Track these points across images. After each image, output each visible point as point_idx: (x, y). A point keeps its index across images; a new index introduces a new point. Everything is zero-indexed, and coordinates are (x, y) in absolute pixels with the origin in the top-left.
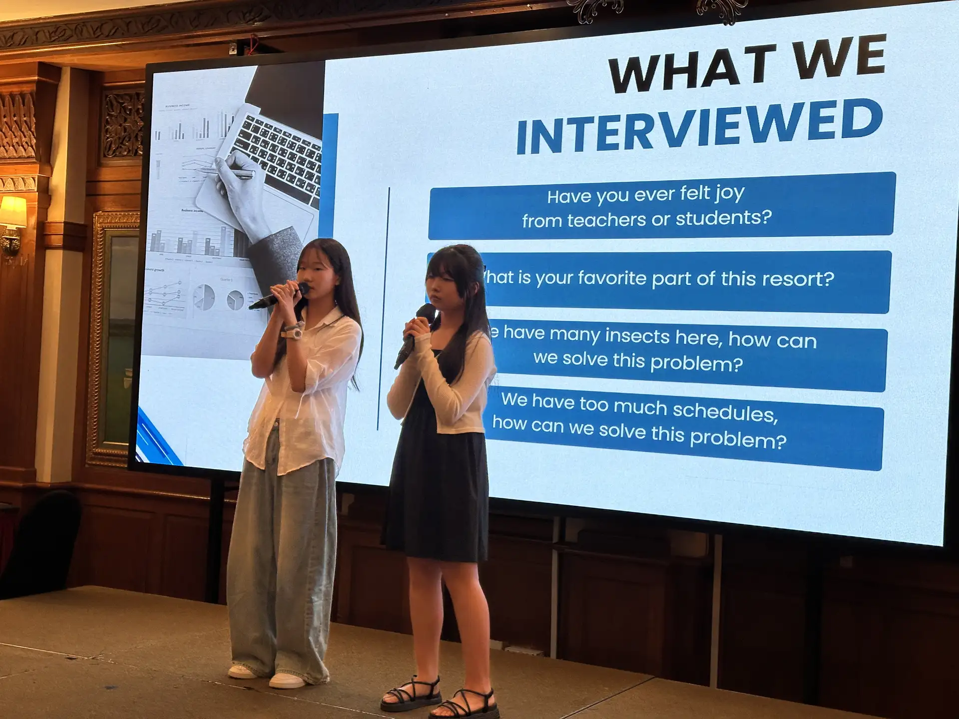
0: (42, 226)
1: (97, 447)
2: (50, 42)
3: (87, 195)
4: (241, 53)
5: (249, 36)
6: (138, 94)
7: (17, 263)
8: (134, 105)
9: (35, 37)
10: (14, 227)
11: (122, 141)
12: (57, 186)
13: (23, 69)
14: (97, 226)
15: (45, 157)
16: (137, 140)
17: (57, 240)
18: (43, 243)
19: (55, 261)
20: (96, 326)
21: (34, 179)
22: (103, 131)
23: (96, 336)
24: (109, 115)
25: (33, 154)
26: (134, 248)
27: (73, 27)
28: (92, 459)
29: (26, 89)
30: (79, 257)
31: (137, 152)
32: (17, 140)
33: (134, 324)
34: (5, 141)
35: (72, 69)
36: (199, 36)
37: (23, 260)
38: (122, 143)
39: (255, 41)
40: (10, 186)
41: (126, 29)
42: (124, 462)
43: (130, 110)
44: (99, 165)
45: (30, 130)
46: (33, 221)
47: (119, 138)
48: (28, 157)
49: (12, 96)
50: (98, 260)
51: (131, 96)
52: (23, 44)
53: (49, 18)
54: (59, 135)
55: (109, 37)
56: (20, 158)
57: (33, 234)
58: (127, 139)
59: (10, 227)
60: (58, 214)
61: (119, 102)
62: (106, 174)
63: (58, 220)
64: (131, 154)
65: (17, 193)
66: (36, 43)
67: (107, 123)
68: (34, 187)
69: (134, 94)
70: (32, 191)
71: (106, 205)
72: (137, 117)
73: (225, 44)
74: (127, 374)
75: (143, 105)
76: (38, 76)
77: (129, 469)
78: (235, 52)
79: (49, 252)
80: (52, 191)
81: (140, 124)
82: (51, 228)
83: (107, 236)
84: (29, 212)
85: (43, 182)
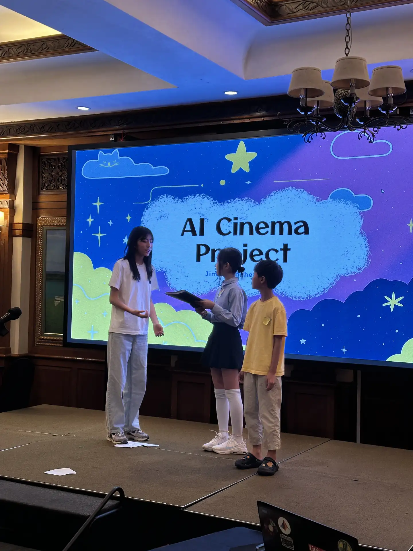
0: (11, 225)
1: (41, 336)
2: (17, 134)
3: (33, 209)
4: (116, 140)
5: (120, 132)
6: (59, 159)
8: (57, 165)
9: (9, 131)
11: (50, 182)
12: (18, 205)
14: (39, 224)
15: (12, 190)
16: (58, 181)
17: (18, 232)
18: (12, 234)
19: (18, 243)
20: (39, 275)
21: (7, 201)
22: (41, 177)
24: (43, 169)
25: (6, 189)
27: (30, 127)
28: (38, 342)
29: (2, 156)
30: (29, 240)
31: (58, 187)
33: (64, 274)
35: (25, 146)
36: (95, 132)
37: (2, 242)
39: (123, 134)
41: (56, 127)
42: (60, 343)
43: (55, 166)
44: (39, 194)
45: (4, 177)
46: (7, 222)
47: (49, 180)
48: (4, 191)
50: (40, 242)
51: (55, 159)
52: (2, 135)
53: (16, 122)
54: (19, 180)
55: (47, 132)
58: (53, 181)
60: (19, 219)
61: (48, 163)
62: (43, 198)
63: (19, 222)
64: (56, 188)
66: (9, 134)
67: (43, 173)
68: (6, 205)
69: (57, 158)
70: (6, 208)
71: (43, 214)
72: (58, 170)
73: (108, 136)
74: (56, 299)
75: (61, 164)
76: (8, 150)
77: (63, 346)
78: (113, 139)
79: (14, 238)
80: (16, 207)
81: (60, 173)
82: (16, 226)
83: (44, 228)
84: (5, 217)
85: (11, 202)
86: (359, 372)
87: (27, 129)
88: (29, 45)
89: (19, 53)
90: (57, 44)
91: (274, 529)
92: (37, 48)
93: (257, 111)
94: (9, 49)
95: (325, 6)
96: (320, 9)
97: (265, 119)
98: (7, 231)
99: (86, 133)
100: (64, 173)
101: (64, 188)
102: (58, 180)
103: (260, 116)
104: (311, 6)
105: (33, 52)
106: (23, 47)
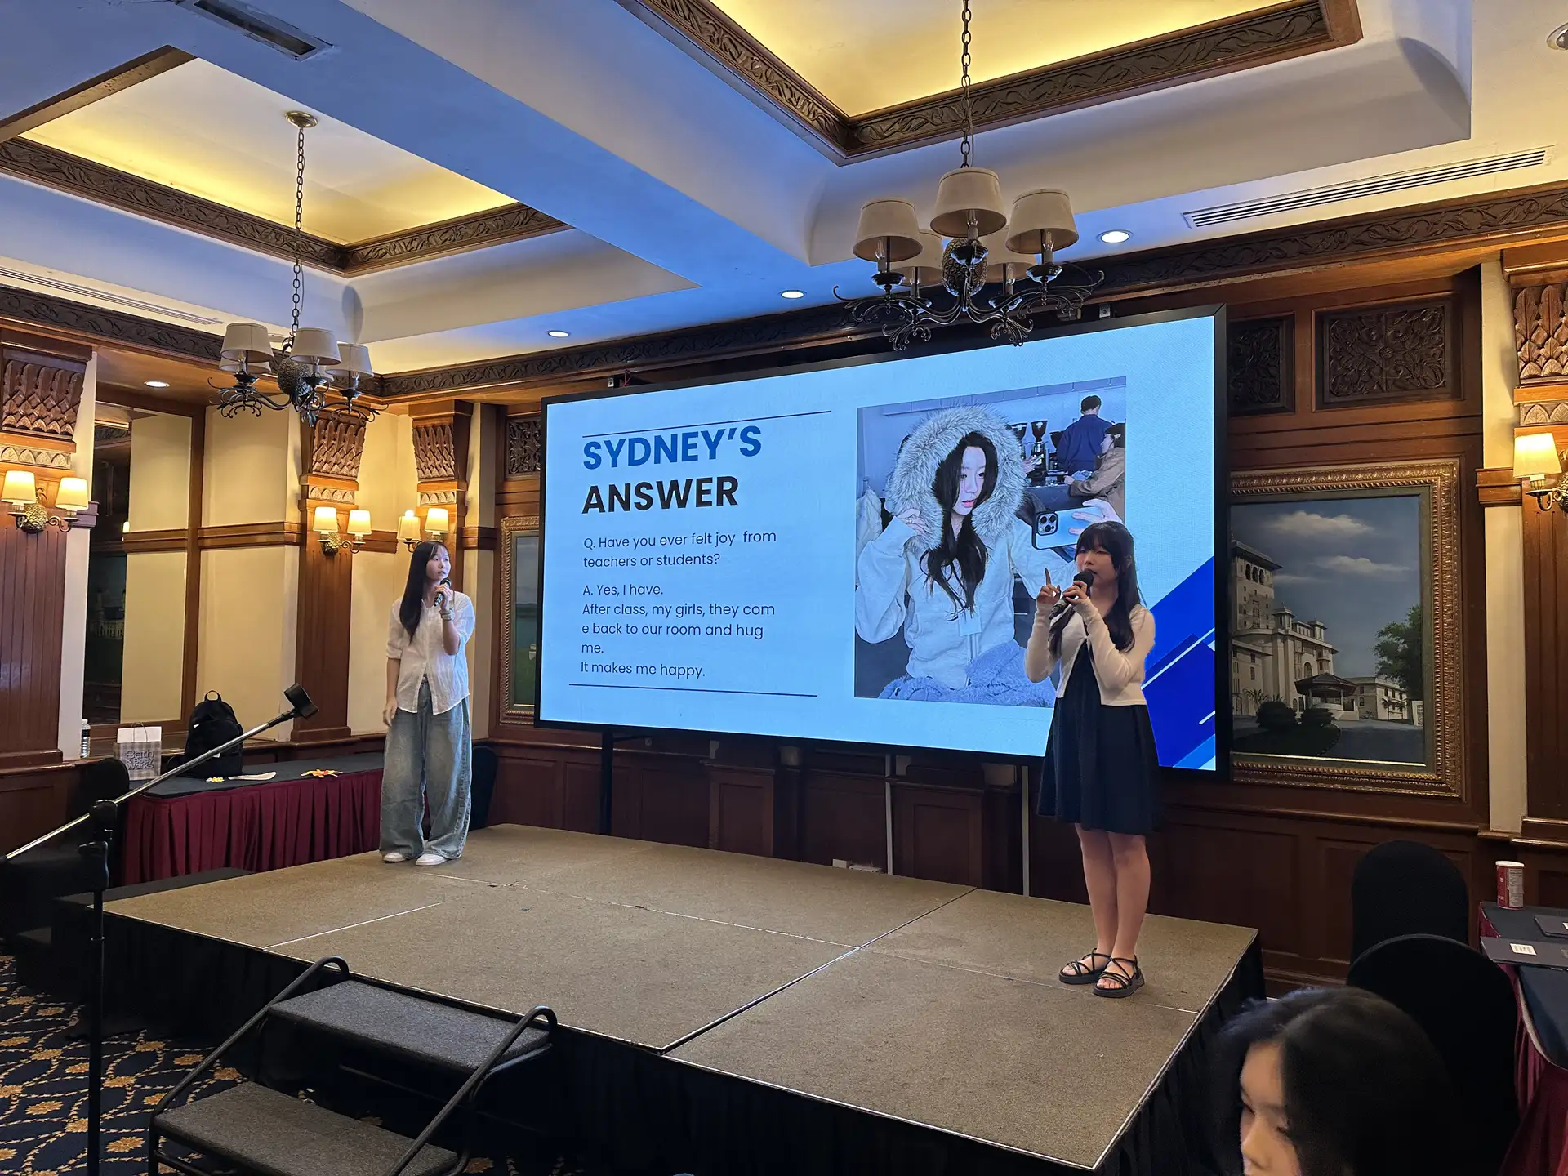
0: (461, 531)
1: (509, 709)
2: (465, 384)
3: (496, 504)
4: (617, 385)
5: (622, 372)
6: (535, 422)
8: (532, 432)
9: (451, 380)
10: (438, 533)
11: (523, 459)
12: (472, 498)
13: (443, 406)
14: (505, 529)
15: (462, 475)
16: (535, 459)
17: (473, 542)
18: (462, 545)
19: (472, 558)
20: (505, 609)
21: (453, 493)
22: (508, 453)
23: (505, 617)
24: (513, 440)
25: (452, 473)
26: (535, 545)
27: (482, 371)
28: (505, 719)
29: (445, 421)
30: (490, 554)
31: (531, 467)
32: (439, 462)
33: (536, 607)
34: (430, 463)
35: (482, 404)
36: (582, 374)
38: (523, 461)
39: (628, 376)
40: (434, 500)
41: (523, 369)
42: (530, 720)
43: (530, 435)
44: (505, 479)
45: (449, 454)
46: (454, 527)
47: (521, 458)
48: (449, 476)
49: (434, 427)
50: (506, 555)
51: (529, 423)
52: (442, 386)
53: (463, 364)
54: (472, 460)
55: (511, 378)
56: (441, 477)
57: (453, 538)
58: (527, 458)
59: (435, 533)
60: (473, 521)
61: (520, 429)
62: (512, 487)
63: (474, 526)
64: (529, 469)
65: (441, 505)
66: (453, 385)
67: (511, 446)
68: (453, 499)
69: (533, 421)
70: (452, 503)
71: (512, 512)
72: (535, 441)
73: (604, 379)
74: (532, 648)
75: (539, 430)
76: (455, 410)
77: (535, 726)
78: (612, 385)
79: (466, 552)
80: (468, 502)
81: (538, 445)
82: (468, 532)
83: (513, 536)
84: (450, 520)
85: (461, 495)
86: (1025, 769)
87: (478, 375)
88: (458, 227)
89: (444, 243)
90: (501, 223)
92: (471, 232)
93: (839, 326)
94: (428, 237)
97: (854, 338)
98: (454, 542)
99: (570, 376)
102: (535, 457)
103: (848, 334)
104: (915, 123)
105: (465, 239)
106: (451, 232)
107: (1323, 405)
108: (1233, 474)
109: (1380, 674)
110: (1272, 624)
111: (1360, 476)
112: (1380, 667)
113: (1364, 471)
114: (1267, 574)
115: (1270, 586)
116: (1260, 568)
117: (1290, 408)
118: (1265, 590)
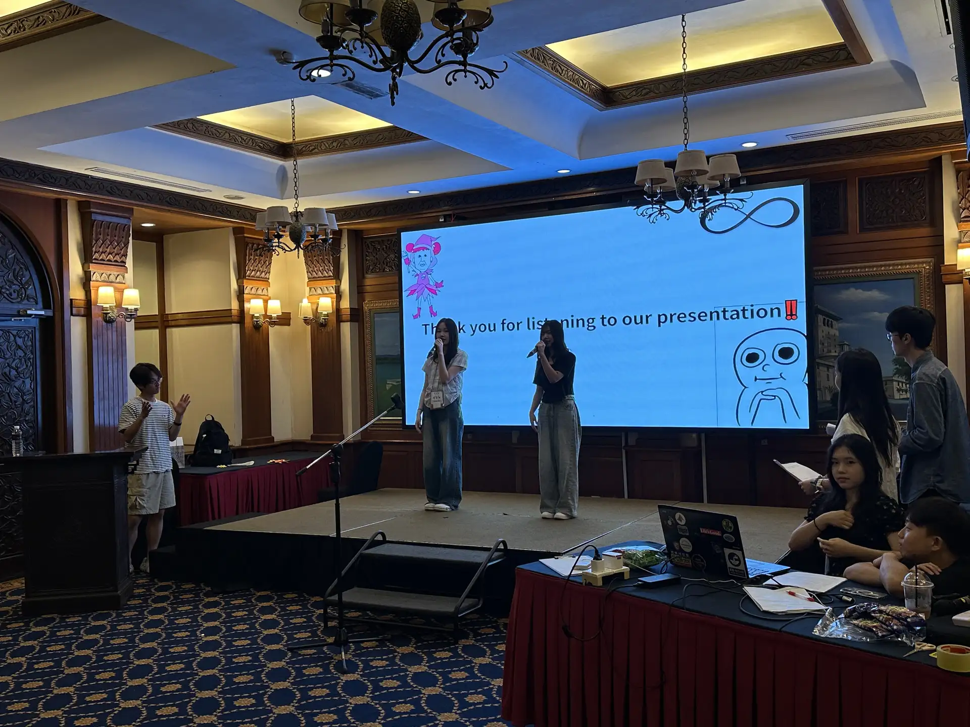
0: (338, 310)
3: (358, 293)
4: (445, 221)
5: (450, 212)
6: (383, 241)
7: (326, 331)
8: (381, 247)
10: (326, 313)
12: (344, 290)
14: (366, 308)
15: (337, 276)
16: (384, 264)
17: (346, 317)
18: (339, 319)
19: (346, 328)
20: (368, 359)
21: (332, 287)
22: (365, 260)
23: (368, 365)
24: (367, 252)
25: (332, 275)
27: (355, 211)
28: (373, 427)
30: (357, 324)
31: (384, 269)
32: (322, 268)
33: (398, 357)
34: (315, 269)
35: (348, 230)
36: (424, 213)
37: (329, 329)
38: (375, 266)
39: (454, 214)
40: (319, 291)
41: (384, 211)
42: (397, 427)
43: (379, 249)
44: (364, 277)
45: (329, 262)
46: (334, 308)
47: (374, 263)
48: (329, 276)
50: (367, 325)
51: (378, 241)
53: (342, 207)
54: (343, 264)
55: (375, 216)
56: (324, 277)
57: (334, 316)
58: (378, 263)
59: (324, 313)
60: (345, 304)
61: (372, 245)
62: (367, 282)
63: (346, 307)
64: (381, 271)
65: (324, 295)
67: (367, 256)
68: (333, 291)
69: (381, 241)
70: (332, 293)
71: (368, 298)
72: (383, 252)
73: (438, 217)
74: (388, 382)
75: (386, 246)
77: (401, 430)
78: (443, 220)
79: (342, 324)
80: (342, 292)
81: (386, 255)
82: (342, 311)
83: (372, 312)
84: (332, 302)
85: (337, 288)
86: (703, 436)
87: (353, 214)
88: (364, 136)
89: (355, 144)
90: (393, 134)
91: (672, 523)
92: (373, 139)
93: (588, 187)
94: (344, 140)
95: (657, 92)
96: (652, 94)
97: (598, 194)
98: (334, 318)
99: (413, 215)
100: (389, 255)
101: (389, 270)
102: (383, 262)
103: (591, 192)
104: (644, 92)
107: (863, 229)
108: (815, 268)
109: (895, 374)
110: (838, 349)
111: (883, 268)
112: (895, 371)
113: (885, 266)
114: (834, 322)
115: (836, 329)
116: (831, 320)
117: (845, 232)
118: (834, 332)
